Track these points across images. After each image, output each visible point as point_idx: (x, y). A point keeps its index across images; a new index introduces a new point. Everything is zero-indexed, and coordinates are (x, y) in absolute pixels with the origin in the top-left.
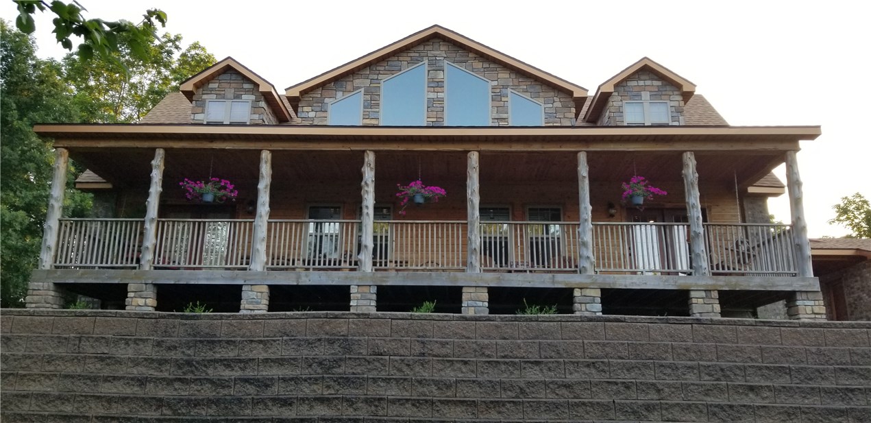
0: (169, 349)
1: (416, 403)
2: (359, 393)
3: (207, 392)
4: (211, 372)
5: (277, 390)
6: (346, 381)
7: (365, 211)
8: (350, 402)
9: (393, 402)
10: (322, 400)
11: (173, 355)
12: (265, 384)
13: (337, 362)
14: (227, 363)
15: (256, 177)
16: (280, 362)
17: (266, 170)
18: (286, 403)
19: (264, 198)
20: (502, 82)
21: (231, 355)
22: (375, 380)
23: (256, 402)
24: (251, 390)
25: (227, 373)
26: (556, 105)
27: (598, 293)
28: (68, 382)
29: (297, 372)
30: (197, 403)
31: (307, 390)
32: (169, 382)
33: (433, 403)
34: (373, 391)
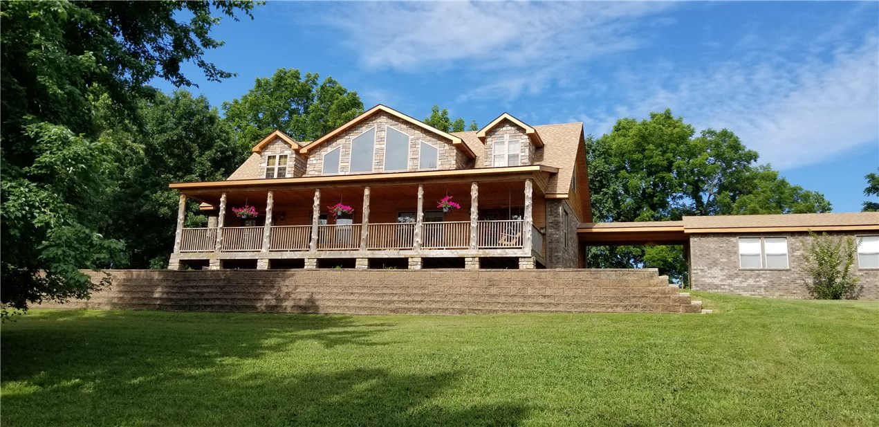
0: (176, 282)
1: (246, 300)
2: (230, 297)
3: (186, 296)
4: (188, 290)
5: (206, 296)
6: (227, 293)
7: (314, 220)
8: (226, 299)
9: (239, 299)
10: (218, 299)
11: (177, 285)
12: (202, 294)
13: (225, 286)
14: (193, 287)
15: (265, 205)
16: (208, 287)
17: (270, 201)
18: (207, 300)
19: (269, 216)
20: (416, 136)
21: (195, 284)
22: (235, 292)
23: (199, 299)
24: (198, 295)
25: (192, 290)
26: (445, 148)
27: (420, 260)
28: (146, 293)
29: (213, 290)
30: (182, 300)
31: (215, 296)
32: (175, 293)
33: (251, 299)
34: (234, 296)
